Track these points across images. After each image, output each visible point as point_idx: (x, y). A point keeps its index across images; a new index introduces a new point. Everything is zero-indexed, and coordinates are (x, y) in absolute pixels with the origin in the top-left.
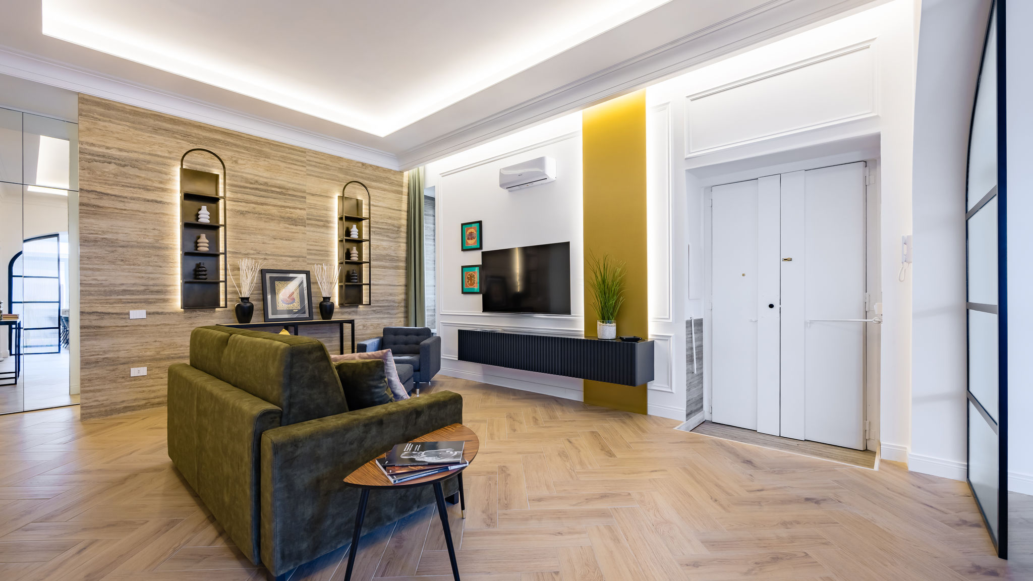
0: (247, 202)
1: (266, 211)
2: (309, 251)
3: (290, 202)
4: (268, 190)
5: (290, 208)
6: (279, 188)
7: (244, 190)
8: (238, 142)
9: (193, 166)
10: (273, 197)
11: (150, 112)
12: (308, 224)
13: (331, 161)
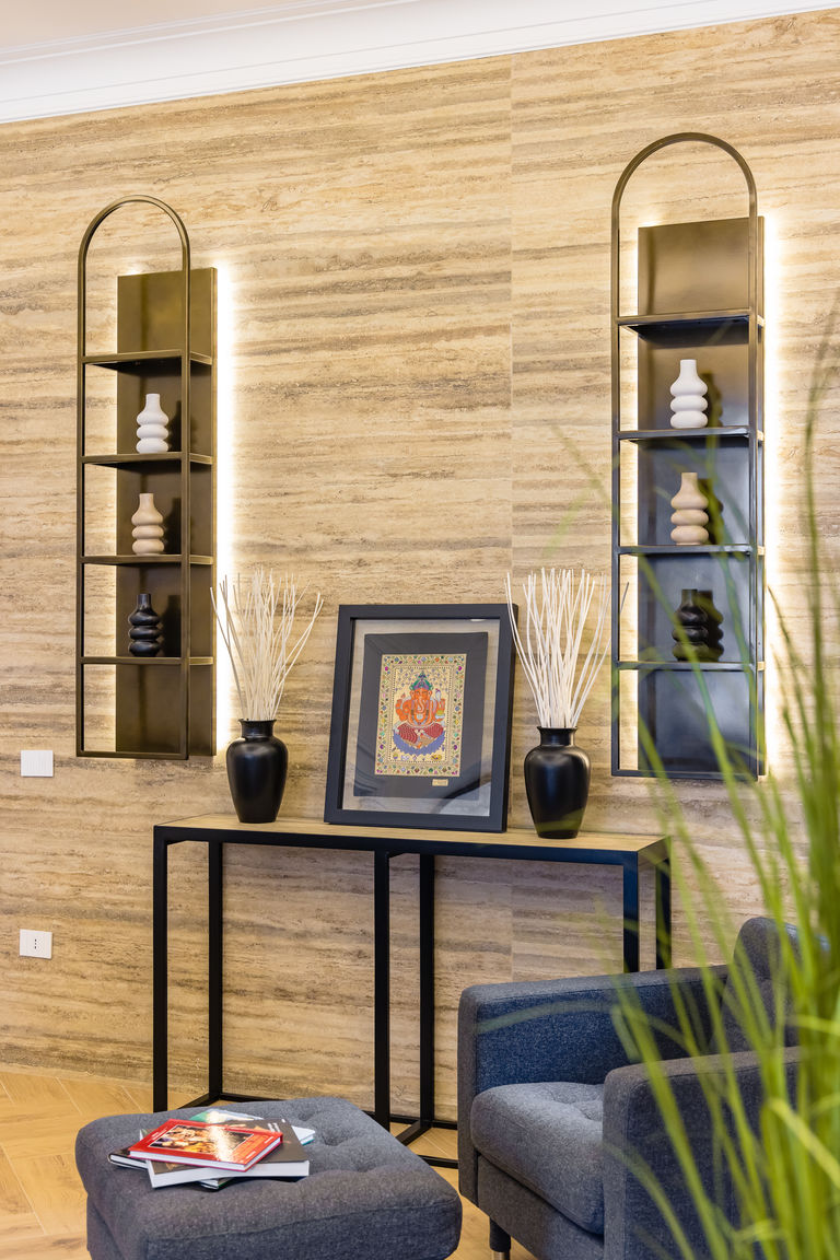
0: (306, 346)
1: (366, 368)
2: (521, 515)
3: (449, 308)
4: (370, 282)
5: (447, 334)
6: (410, 259)
7: (294, 302)
8: (282, 127)
9: (161, 257)
10: (389, 305)
11: (66, 123)
12: (519, 393)
13: (619, 71)
